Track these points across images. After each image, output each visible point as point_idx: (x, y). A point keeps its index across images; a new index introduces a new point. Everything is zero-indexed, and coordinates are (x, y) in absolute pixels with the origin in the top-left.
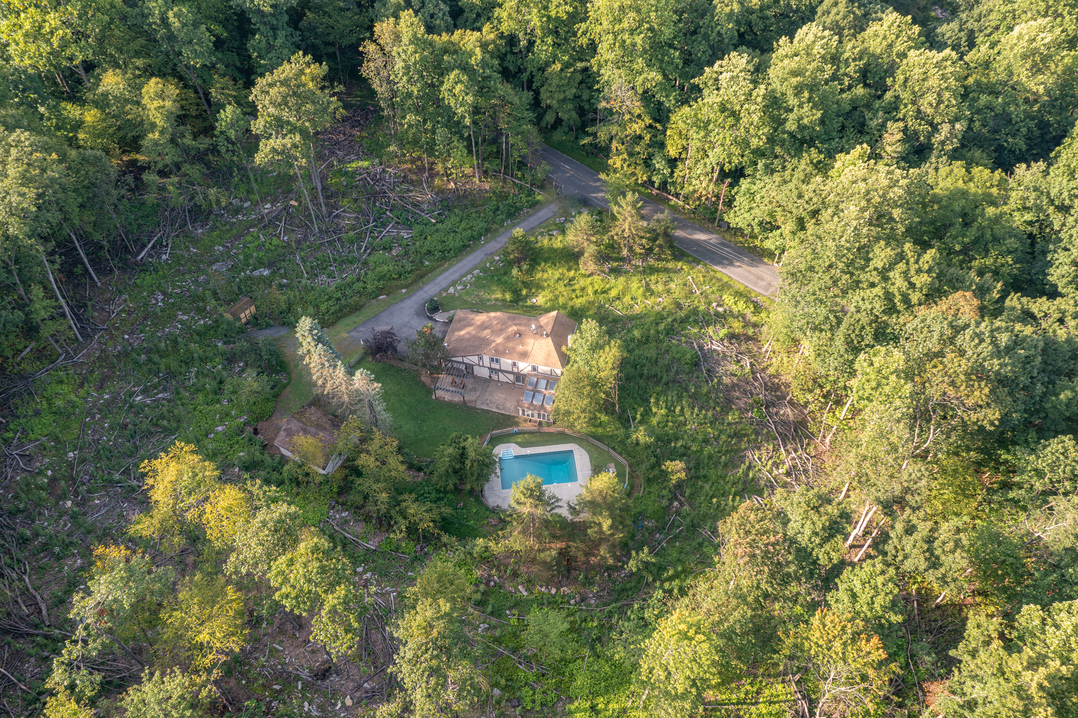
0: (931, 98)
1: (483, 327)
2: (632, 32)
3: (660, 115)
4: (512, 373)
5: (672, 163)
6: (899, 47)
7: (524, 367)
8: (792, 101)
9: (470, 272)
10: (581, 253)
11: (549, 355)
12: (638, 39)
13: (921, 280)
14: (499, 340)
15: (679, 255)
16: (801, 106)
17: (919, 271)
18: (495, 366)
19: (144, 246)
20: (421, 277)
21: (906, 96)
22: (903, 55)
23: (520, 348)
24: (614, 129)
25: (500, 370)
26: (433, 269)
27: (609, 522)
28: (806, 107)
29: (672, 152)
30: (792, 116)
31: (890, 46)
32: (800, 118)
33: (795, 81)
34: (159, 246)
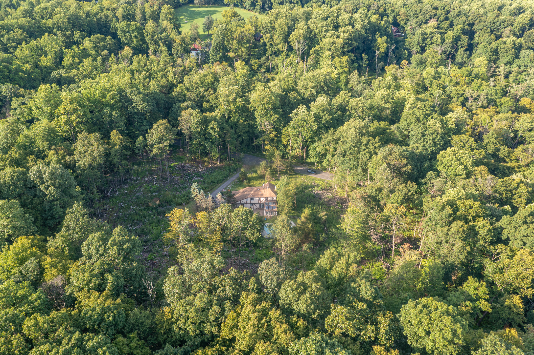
0: (360, 110)
1: (244, 192)
2: (267, 104)
3: (279, 132)
4: (258, 203)
5: (285, 146)
6: (347, 99)
7: (263, 200)
8: (321, 114)
9: (229, 185)
10: (265, 175)
11: (270, 193)
12: (270, 106)
13: (377, 145)
14: (252, 192)
15: (296, 174)
16: (325, 115)
17: (376, 143)
18: (252, 202)
19: (108, 192)
20: (213, 188)
21: (353, 112)
22: (348, 102)
23: (260, 193)
24: (265, 137)
25: (254, 204)
26: (215, 186)
27: (311, 225)
28: (327, 116)
29: (284, 142)
30: (323, 119)
31: (344, 100)
32: (326, 119)
33: (321, 108)
34: (113, 191)
